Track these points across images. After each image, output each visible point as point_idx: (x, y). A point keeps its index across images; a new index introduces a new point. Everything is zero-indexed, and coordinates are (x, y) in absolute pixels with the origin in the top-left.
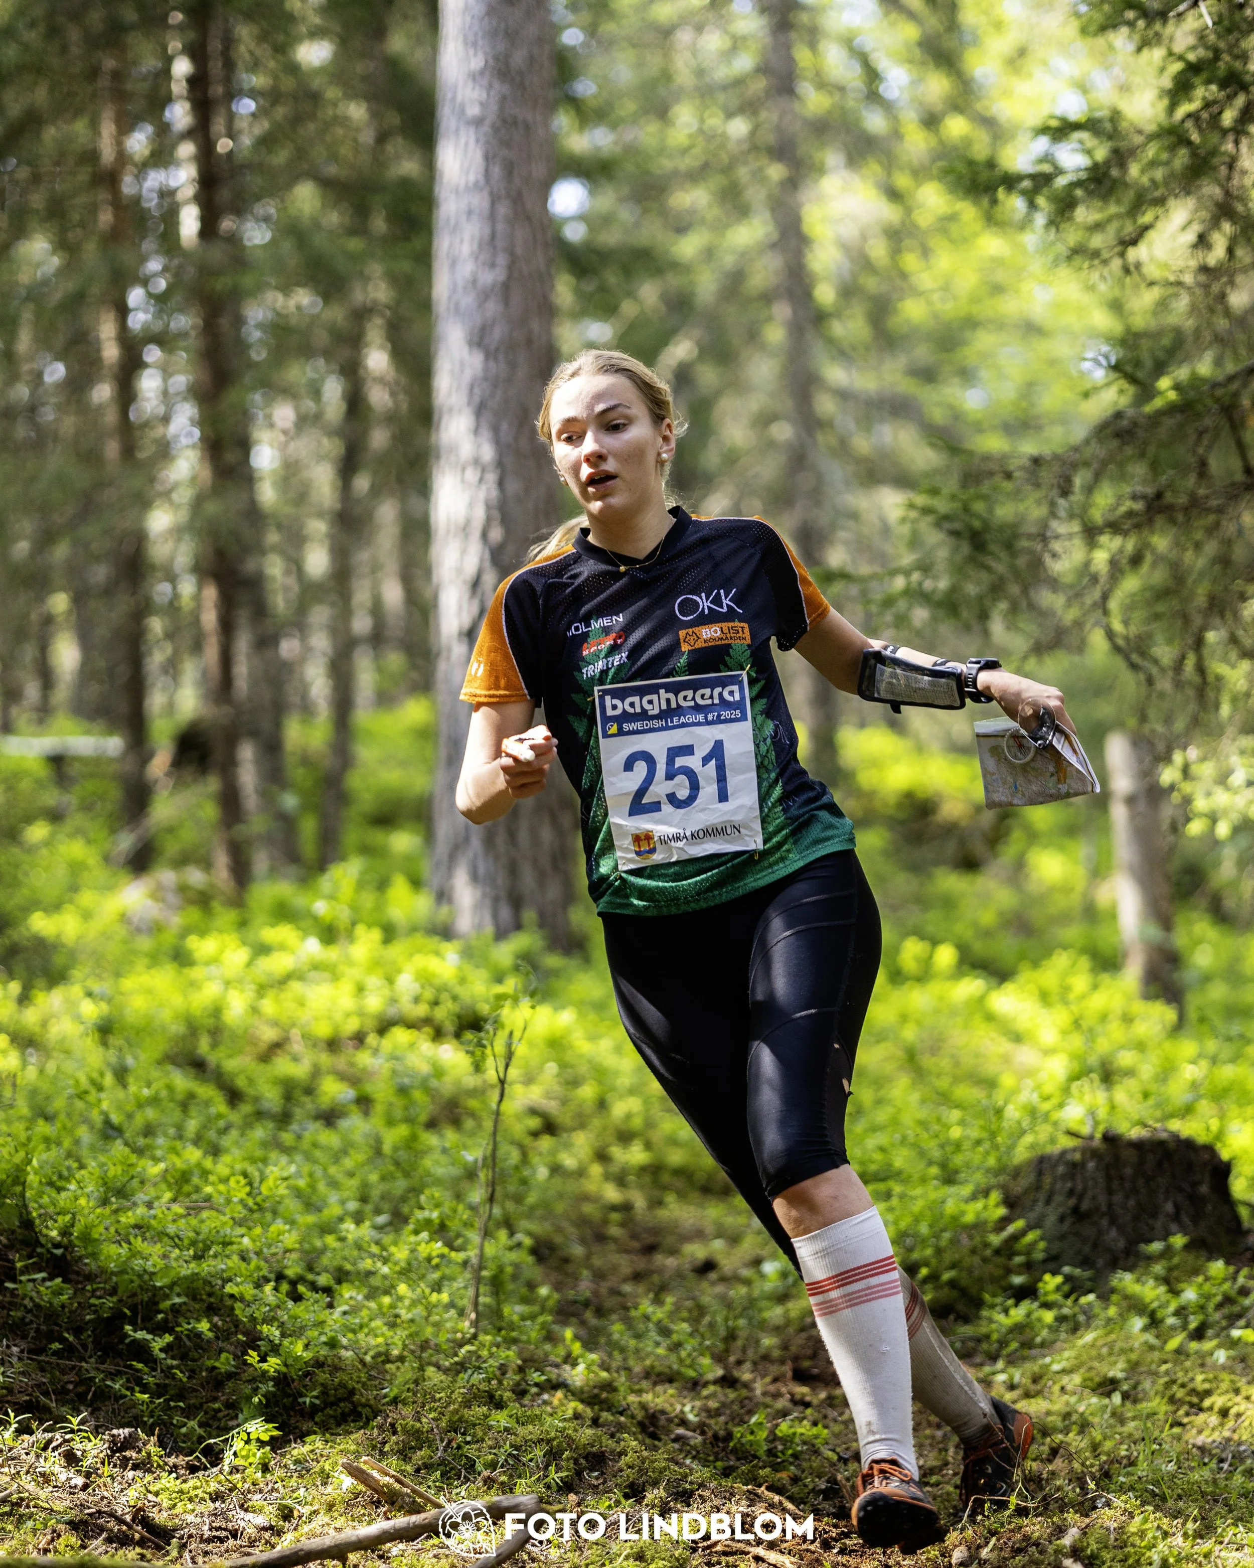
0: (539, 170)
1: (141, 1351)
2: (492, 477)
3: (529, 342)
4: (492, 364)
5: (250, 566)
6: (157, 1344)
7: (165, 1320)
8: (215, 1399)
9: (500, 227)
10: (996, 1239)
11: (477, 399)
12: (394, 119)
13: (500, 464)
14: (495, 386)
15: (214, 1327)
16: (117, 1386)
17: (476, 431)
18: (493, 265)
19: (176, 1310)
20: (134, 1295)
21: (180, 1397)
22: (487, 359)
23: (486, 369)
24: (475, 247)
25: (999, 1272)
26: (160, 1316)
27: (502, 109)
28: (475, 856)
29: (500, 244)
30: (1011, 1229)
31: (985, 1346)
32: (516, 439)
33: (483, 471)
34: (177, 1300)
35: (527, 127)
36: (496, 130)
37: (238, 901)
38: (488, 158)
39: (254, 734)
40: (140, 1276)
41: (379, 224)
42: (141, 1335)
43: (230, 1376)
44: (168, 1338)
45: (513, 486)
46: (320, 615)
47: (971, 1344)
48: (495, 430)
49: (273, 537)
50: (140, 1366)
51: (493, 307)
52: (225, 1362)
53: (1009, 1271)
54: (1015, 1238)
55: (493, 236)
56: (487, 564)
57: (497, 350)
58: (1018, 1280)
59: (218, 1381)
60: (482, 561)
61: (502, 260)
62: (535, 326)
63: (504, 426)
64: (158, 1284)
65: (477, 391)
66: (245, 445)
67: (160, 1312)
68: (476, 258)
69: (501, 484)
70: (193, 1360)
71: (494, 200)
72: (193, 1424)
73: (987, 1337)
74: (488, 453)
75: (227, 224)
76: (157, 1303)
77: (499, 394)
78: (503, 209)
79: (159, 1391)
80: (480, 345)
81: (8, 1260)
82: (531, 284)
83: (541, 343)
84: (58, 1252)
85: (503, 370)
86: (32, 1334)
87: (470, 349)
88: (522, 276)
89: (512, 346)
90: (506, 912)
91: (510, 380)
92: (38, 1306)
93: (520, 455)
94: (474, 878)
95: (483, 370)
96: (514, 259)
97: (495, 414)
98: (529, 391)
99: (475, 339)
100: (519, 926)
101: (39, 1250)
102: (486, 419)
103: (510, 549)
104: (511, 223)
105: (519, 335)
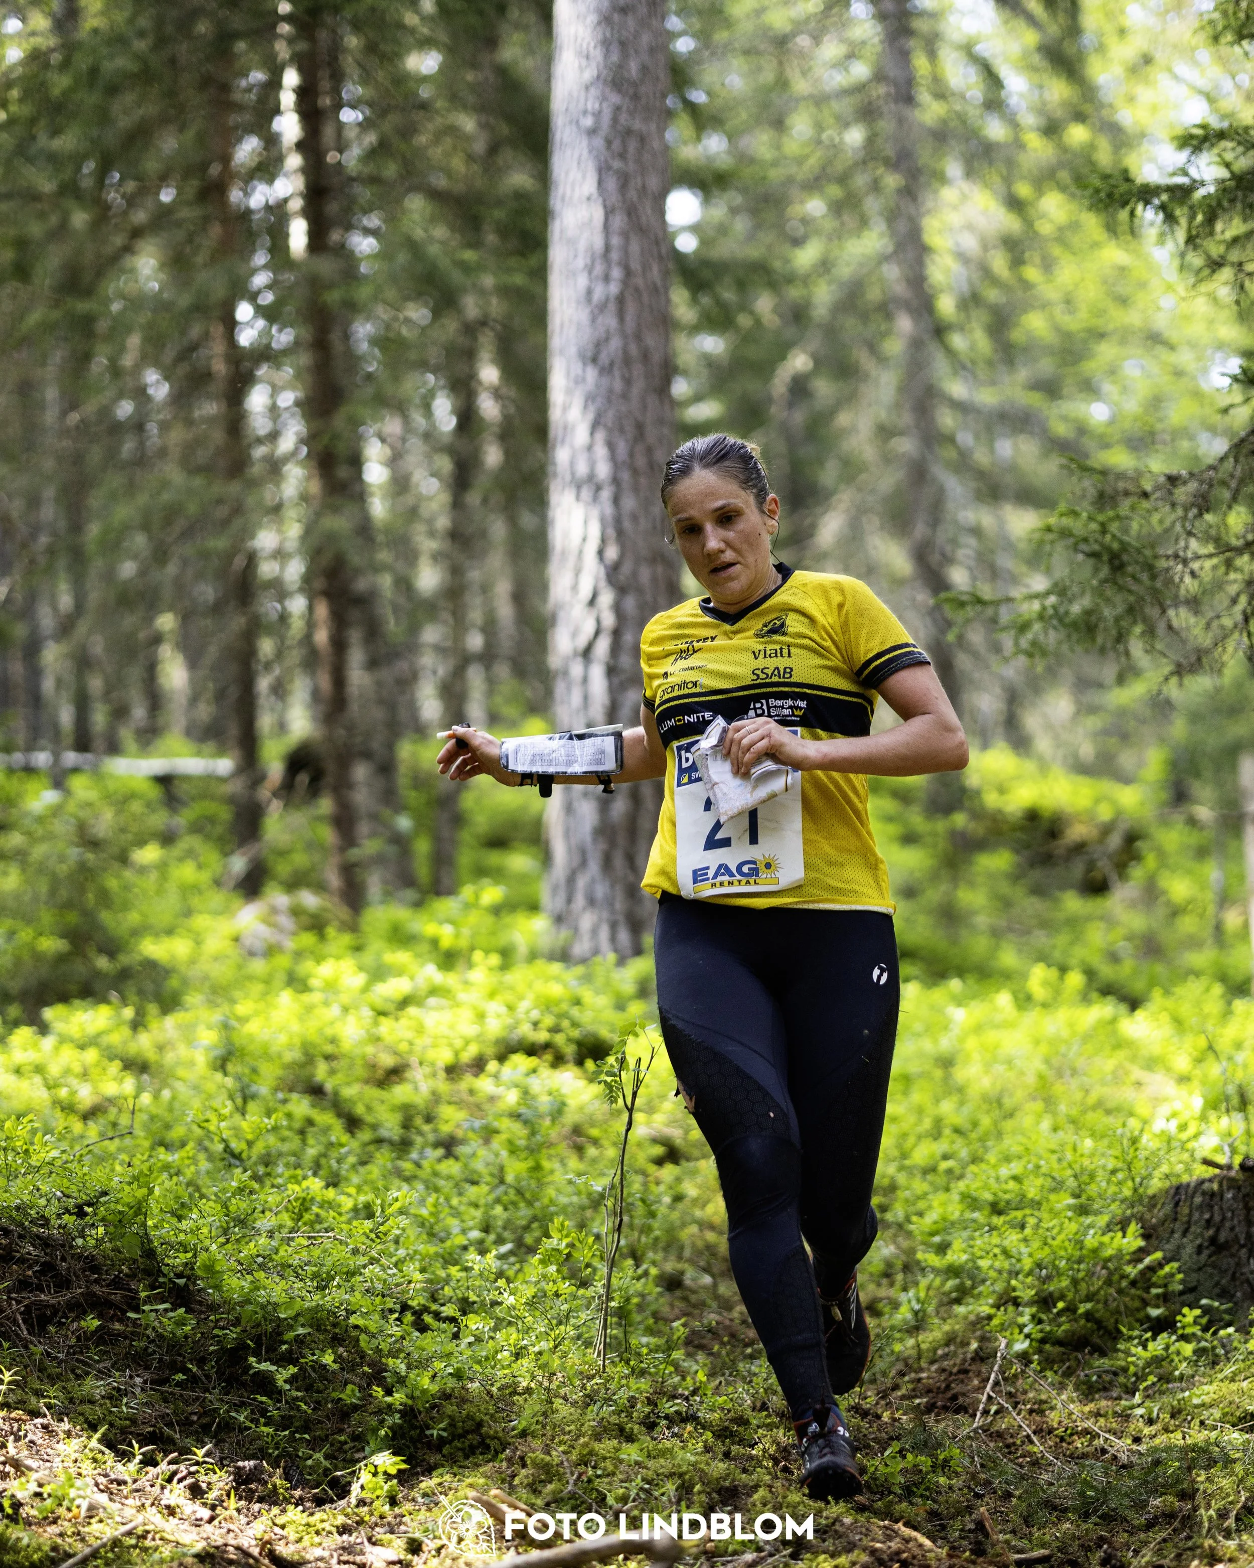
0: (653, 182)
1: (265, 1383)
2: (606, 494)
3: (645, 356)
4: (606, 380)
5: (361, 585)
6: (282, 1375)
7: (290, 1351)
8: (341, 1431)
9: (615, 241)
10: (1132, 1271)
11: (591, 416)
12: (504, 129)
13: (616, 481)
14: (609, 400)
15: (338, 1359)
16: (242, 1419)
17: (590, 447)
18: (607, 278)
19: (300, 1341)
20: (258, 1325)
21: (306, 1429)
22: (601, 375)
23: (600, 385)
24: (588, 261)
25: (1137, 1304)
26: (284, 1347)
27: (615, 120)
28: (593, 881)
29: (615, 256)
30: (1147, 1261)
31: (1122, 1379)
32: (631, 455)
33: (598, 488)
34: (301, 1331)
35: (643, 139)
36: (609, 143)
37: (353, 927)
38: (602, 171)
39: (367, 755)
40: (263, 1307)
41: (491, 238)
42: (265, 1366)
43: (355, 1408)
44: (293, 1370)
45: (629, 503)
46: (431, 634)
47: (1107, 1378)
48: (611, 445)
49: (384, 556)
50: (264, 1399)
51: (610, 321)
52: (350, 1395)
53: (1145, 1303)
54: (1151, 1269)
55: (607, 248)
56: (603, 583)
57: (612, 364)
58: (1155, 1312)
59: (344, 1413)
60: (597, 580)
61: (617, 273)
62: (652, 340)
63: (620, 443)
64: (282, 1316)
65: (592, 404)
66: (356, 462)
67: (285, 1343)
68: (590, 272)
69: (616, 500)
70: (319, 1392)
71: (609, 212)
72: (319, 1456)
73: (1125, 1370)
74: (603, 470)
75: (335, 236)
76: (280, 1334)
77: (613, 410)
78: (618, 221)
79: (284, 1423)
80: (594, 360)
81: (130, 1290)
82: (646, 298)
83: (656, 358)
84: (181, 1282)
85: (618, 385)
86: (155, 1364)
87: (585, 364)
88: (637, 290)
89: (627, 361)
90: (624, 936)
91: (625, 396)
92: (161, 1336)
93: (635, 472)
94: (591, 901)
95: (597, 386)
96: (628, 273)
97: (610, 431)
98: (644, 407)
99: (589, 354)
100: (638, 951)
101: (161, 1280)
102: (600, 436)
103: (626, 569)
104: (625, 235)
105: (634, 350)
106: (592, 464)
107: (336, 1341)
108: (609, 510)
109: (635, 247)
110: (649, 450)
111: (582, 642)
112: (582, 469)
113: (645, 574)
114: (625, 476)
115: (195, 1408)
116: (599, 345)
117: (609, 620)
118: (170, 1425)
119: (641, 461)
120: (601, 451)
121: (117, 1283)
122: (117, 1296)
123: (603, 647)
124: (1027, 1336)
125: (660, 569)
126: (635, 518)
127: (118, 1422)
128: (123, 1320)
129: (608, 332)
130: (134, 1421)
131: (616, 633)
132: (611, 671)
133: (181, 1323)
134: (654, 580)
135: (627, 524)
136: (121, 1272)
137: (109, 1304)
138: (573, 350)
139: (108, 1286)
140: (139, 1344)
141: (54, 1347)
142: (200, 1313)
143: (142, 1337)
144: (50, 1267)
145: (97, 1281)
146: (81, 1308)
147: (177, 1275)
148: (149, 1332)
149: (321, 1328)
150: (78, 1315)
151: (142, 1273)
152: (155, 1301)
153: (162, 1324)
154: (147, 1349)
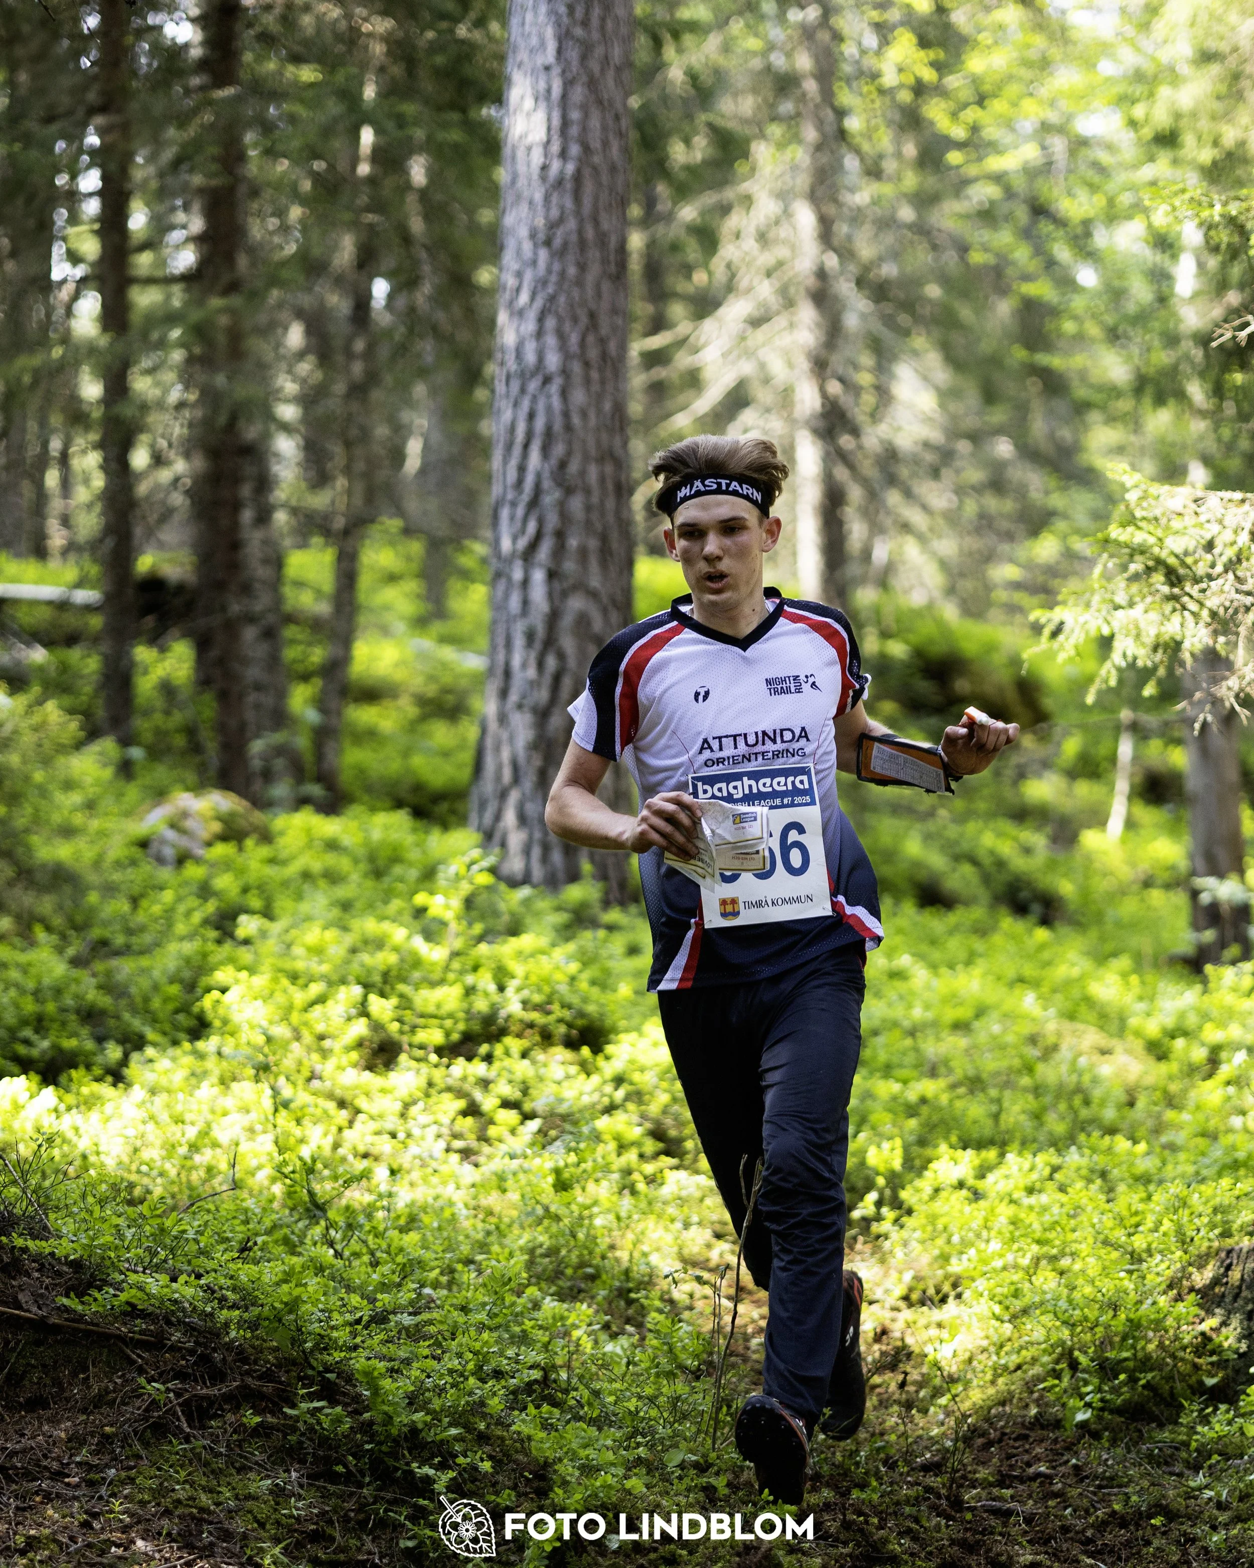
2: (554, 388)
4: (557, 263)
6: (442, 1480)
9: (572, 114)
13: (565, 372)
14: (561, 286)
17: (539, 334)
18: (563, 155)
22: (551, 258)
24: (545, 136)
28: (525, 798)
32: (583, 345)
36: (571, 8)
38: (563, 38)
42: (426, 1471)
44: (450, 1474)
57: (565, 248)
58: (1210, 1381)
68: (546, 147)
71: (568, 83)
80: (548, 243)
81: (281, 1383)
82: (605, 179)
83: (613, 241)
84: (331, 1376)
85: (572, 271)
86: (310, 1459)
87: (535, 245)
88: (595, 169)
89: (582, 244)
91: (579, 282)
92: (311, 1429)
93: (587, 364)
95: (549, 271)
96: (586, 149)
97: (560, 320)
98: (599, 295)
99: (541, 236)
100: (574, 877)
101: (310, 1372)
102: (550, 323)
103: (574, 467)
104: (585, 109)
105: (590, 233)
107: (483, 1438)
108: (556, 402)
109: (595, 123)
110: (602, 341)
111: (522, 543)
112: (530, 357)
113: (593, 473)
114: (576, 368)
115: (352, 1504)
116: (553, 226)
117: (552, 521)
119: (593, 354)
120: (551, 340)
121: (268, 1376)
122: (268, 1388)
123: (544, 552)
124: (1088, 1405)
125: (609, 469)
126: (584, 414)
127: (286, 1522)
128: (276, 1410)
129: (562, 213)
130: (299, 1520)
131: (560, 535)
132: (552, 575)
133: (338, 1421)
134: (602, 480)
135: (576, 420)
136: (268, 1362)
137: (262, 1396)
138: (524, 232)
139: (260, 1378)
140: (293, 1438)
141: (216, 1441)
142: (346, 1405)
143: (294, 1429)
144: (205, 1359)
145: (248, 1373)
146: (235, 1401)
147: (328, 1370)
148: (300, 1425)
149: (468, 1427)
150: (236, 1409)
151: (288, 1363)
152: (311, 1397)
153: (319, 1423)
154: (300, 1443)
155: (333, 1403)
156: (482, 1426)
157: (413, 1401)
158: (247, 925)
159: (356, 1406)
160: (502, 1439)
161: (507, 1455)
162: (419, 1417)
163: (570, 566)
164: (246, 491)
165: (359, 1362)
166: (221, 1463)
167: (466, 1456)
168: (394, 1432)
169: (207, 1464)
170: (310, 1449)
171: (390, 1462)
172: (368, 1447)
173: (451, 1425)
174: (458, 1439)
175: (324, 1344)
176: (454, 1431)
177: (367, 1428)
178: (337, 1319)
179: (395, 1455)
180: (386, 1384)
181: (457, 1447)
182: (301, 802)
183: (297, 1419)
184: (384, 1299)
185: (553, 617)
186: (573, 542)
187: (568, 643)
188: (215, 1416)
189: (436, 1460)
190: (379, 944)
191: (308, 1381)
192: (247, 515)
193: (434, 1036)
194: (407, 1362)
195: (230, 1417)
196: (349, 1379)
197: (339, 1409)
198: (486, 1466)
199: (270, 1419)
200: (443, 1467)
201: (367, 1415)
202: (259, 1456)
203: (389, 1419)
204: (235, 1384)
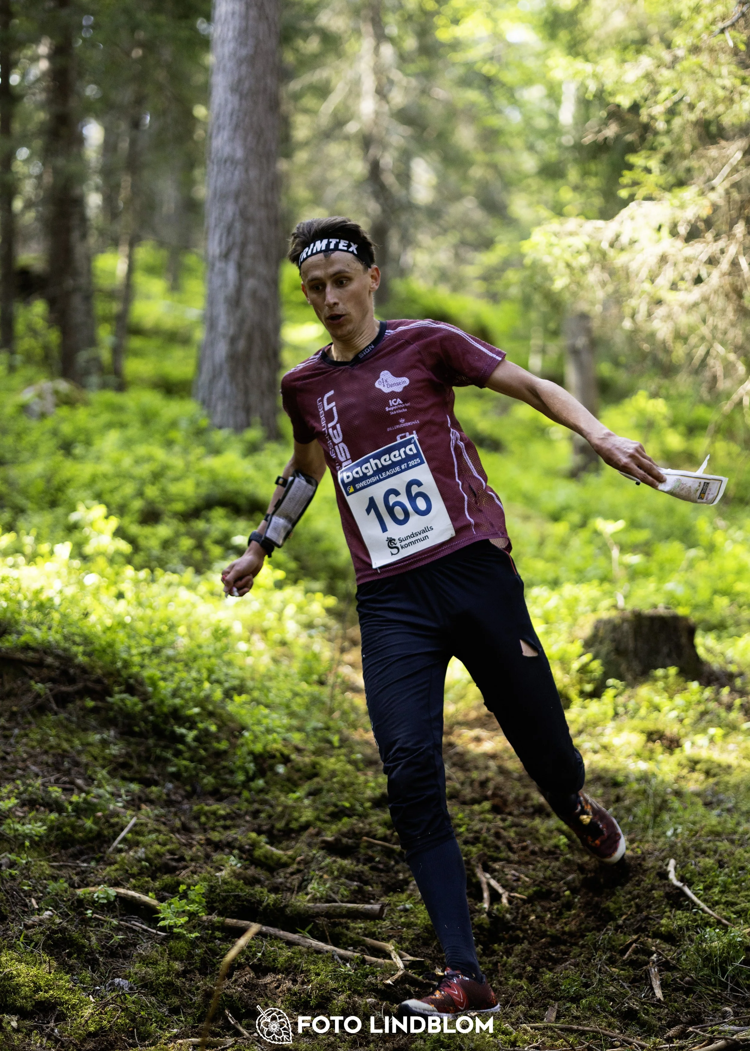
1: (181, 739)
2: (240, 168)
3: (265, 90)
4: (244, 102)
8: (217, 763)
9: (251, 22)
11: (234, 122)
13: (246, 159)
14: (246, 115)
17: (232, 139)
18: (246, 45)
22: (241, 99)
23: (241, 105)
24: (236, 34)
28: (225, 384)
29: (250, 32)
32: (256, 145)
33: (236, 164)
42: (183, 731)
43: (225, 752)
44: (194, 733)
45: (253, 173)
48: (245, 139)
51: (244, 68)
52: (223, 745)
54: (587, 664)
55: (246, 28)
56: (237, 216)
57: (246, 94)
58: (589, 688)
59: (220, 755)
60: (234, 214)
61: (251, 42)
62: (270, 81)
63: (249, 138)
65: (234, 117)
68: (236, 41)
69: (247, 171)
70: (206, 743)
71: (248, 7)
74: (240, 154)
77: (247, 120)
78: (253, 13)
79: (191, 760)
80: (237, 91)
81: (105, 684)
84: (132, 681)
85: (250, 106)
86: (120, 724)
87: (232, 92)
89: (255, 92)
90: (241, 416)
91: (254, 112)
92: (121, 709)
93: (256, 155)
94: (224, 396)
96: (258, 42)
97: (245, 131)
99: (235, 87)
100: (250, 425)
101: (120, 679)
102: (239, 133)
103: (250, 210)
104: (257, 21)
106: (234, 150)
107: (211, 714)
108: (242, 176)
109: (262, 27)
112: (227, 150)
113: (261, 214)
114: (252, 157)
115: (142, 748)
116: (240, 81)
117: (238, 239)
118: (131, 758)
120: (239, 143)
121: (98, 681)
122: (98, 687)
123: (235, 254)
127: (108, 757)
128: (103, 699)
129: (245, 74)
130: (115, 756)
131: (244, 245)
132: (240, 267)
133: (136, 704)
135: (253, 184)
136: (98, 673)
139: (94, 682)
140: (111, 714)
141: (70, 714)
142: (139, 696)
143: (112, 710)
144: (65, 673)
145: (88, 680)
146: (82, 694)
147: (130, 677)
148: (116, 708)
149: (203, 708)
150: (82, 698)
151: (109, 674)
152: (121, 692)
153: (125, 705)
154: (115, 717)
155: (132, 694)
156: (210, 708)
157: (175, 694)
158: (78, 450)
159: (145, 697)
160: (221, 715)
161: (223, 721)
162: (178, 701)
163: (248, 262)
164: (75, 221)
165: (146, 673)
166: (73, 726)
167: (202, 722)
168: (165, 710)
169: (65, 727)
170: (120, 719)
171: (163, 726)
172: (151, 718)
173: (196, 706)
174: (198, 714)
175: (127, 665)
176: (196, 710)
177: (150, 709)
178: (134, 651)
179: (166, 722)
180: (162, 684)
181: (197, 719)
182: (104, 386)
183: (113, 704)
184: (159, 641)
185: (239, 289)
186: (251, 249)
187: (247, 302)
188: (70, 702)
189: (187, 725)
190: (150, 459)
191: (120, 684)
192: (75, 235)
193: (179, 506)
194: (172, 674)
195: (78, 703)
196: (141, 683)
197: (135, 699)
198: (213, 728)
199: (100, 704)
200: (190, 729)
201: (150, 702)
202: (93, 723)
203: (162, 702)
204: (80, 685)
